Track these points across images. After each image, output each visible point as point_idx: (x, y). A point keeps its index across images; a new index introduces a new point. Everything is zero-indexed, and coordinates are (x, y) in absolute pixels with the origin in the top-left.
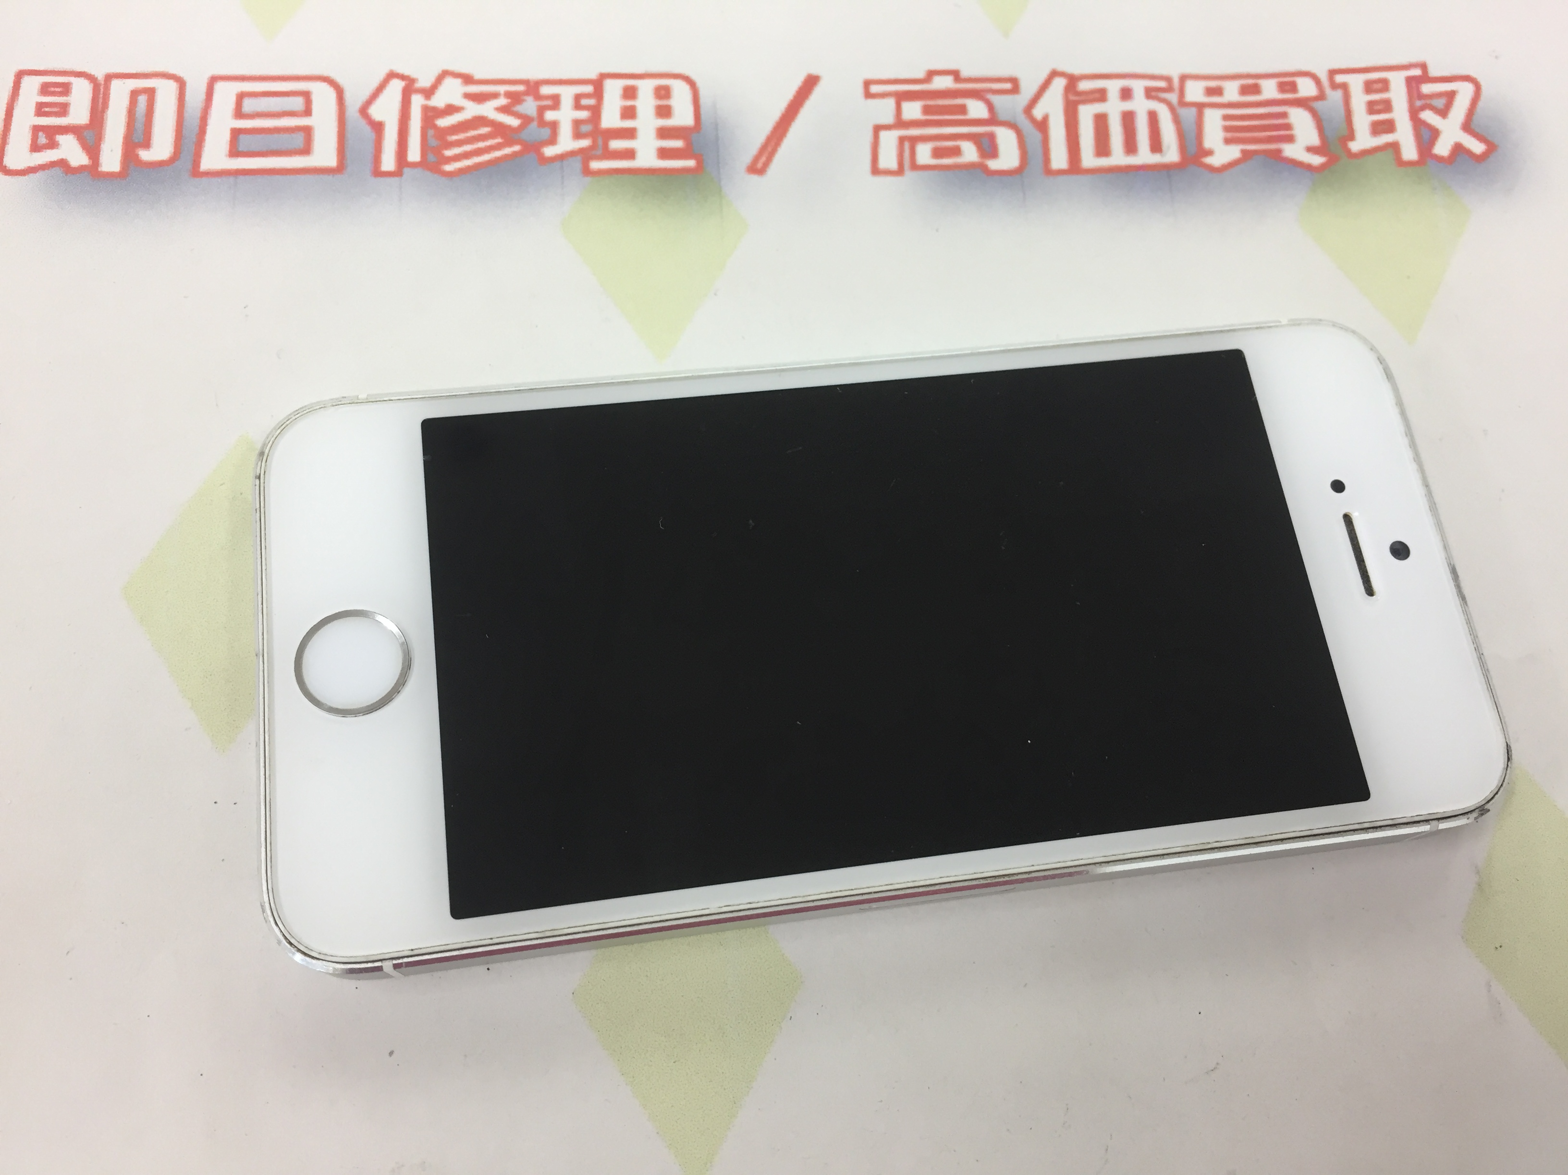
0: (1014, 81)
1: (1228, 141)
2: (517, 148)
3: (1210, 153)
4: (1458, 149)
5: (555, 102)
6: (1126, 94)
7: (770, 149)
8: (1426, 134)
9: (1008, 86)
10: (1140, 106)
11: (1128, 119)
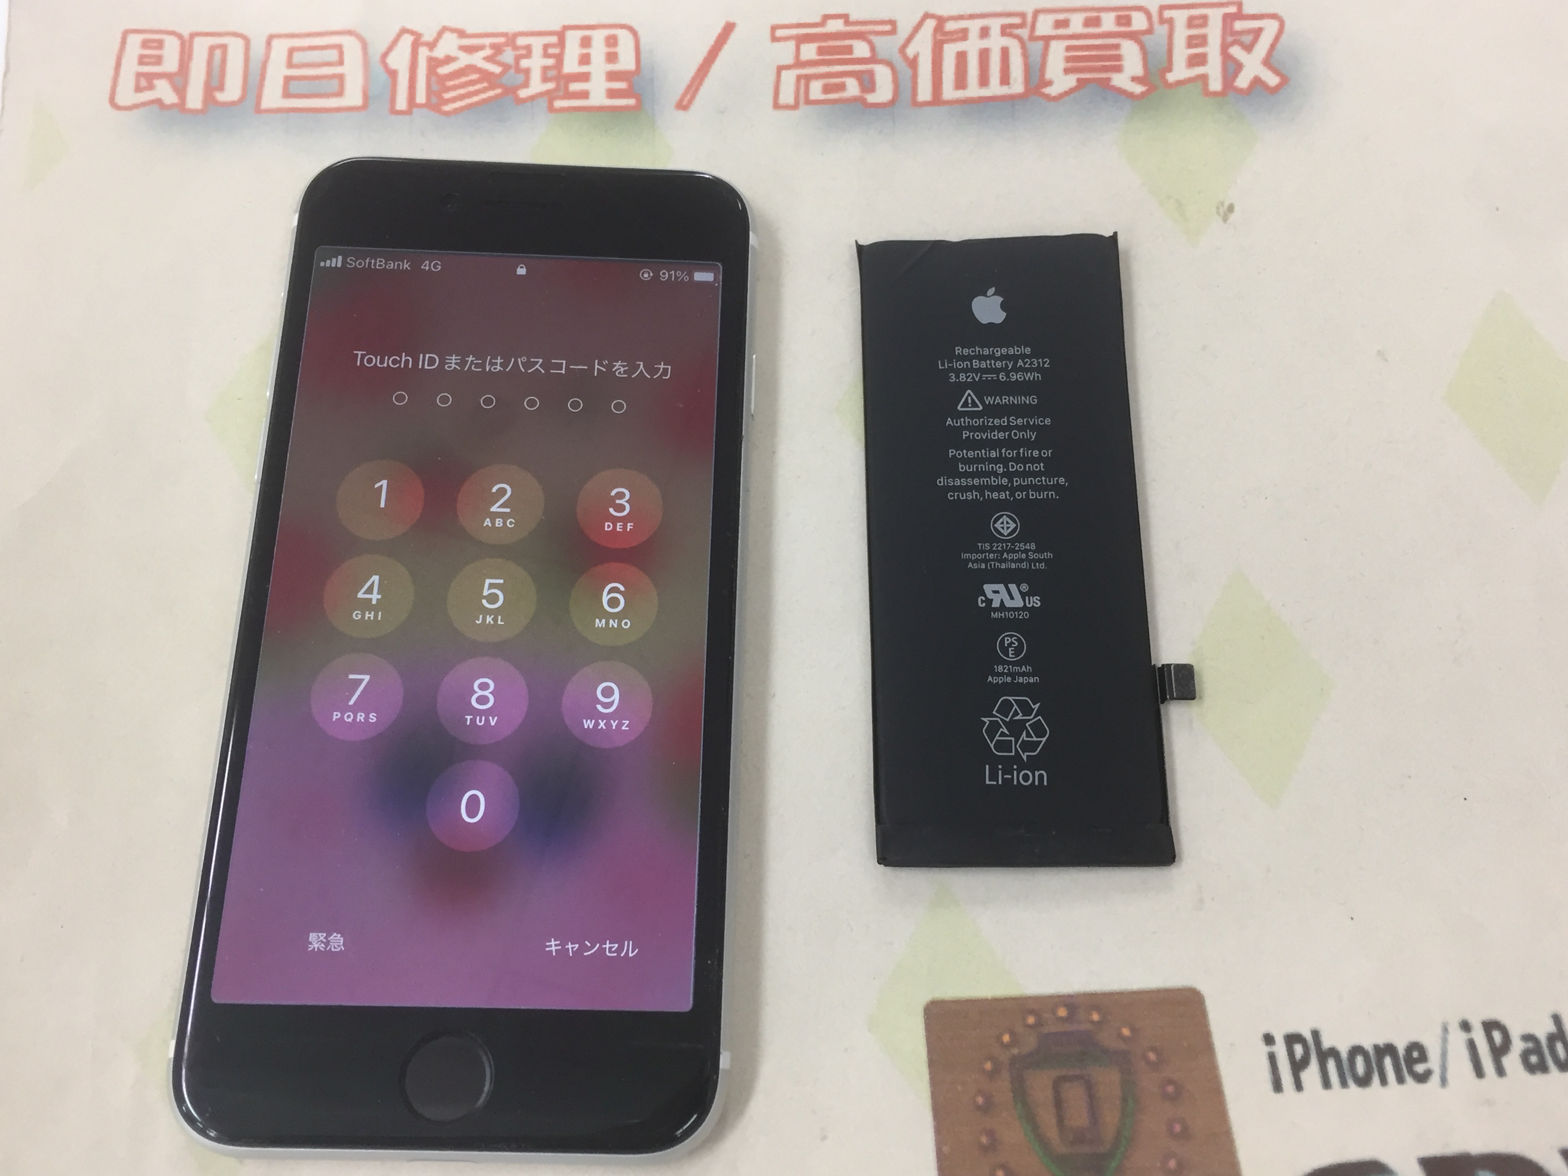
0: (893, 23)
1: (1067, 71)
2: (498, 91)
3: (1050, 83)
4: (1256, 82)
5: (528, 51)
6: (985, 32)
7: (694, 88)
8: (1231, 67)
9: (888, 28)
10: (996, 42)
11: (984, 55)
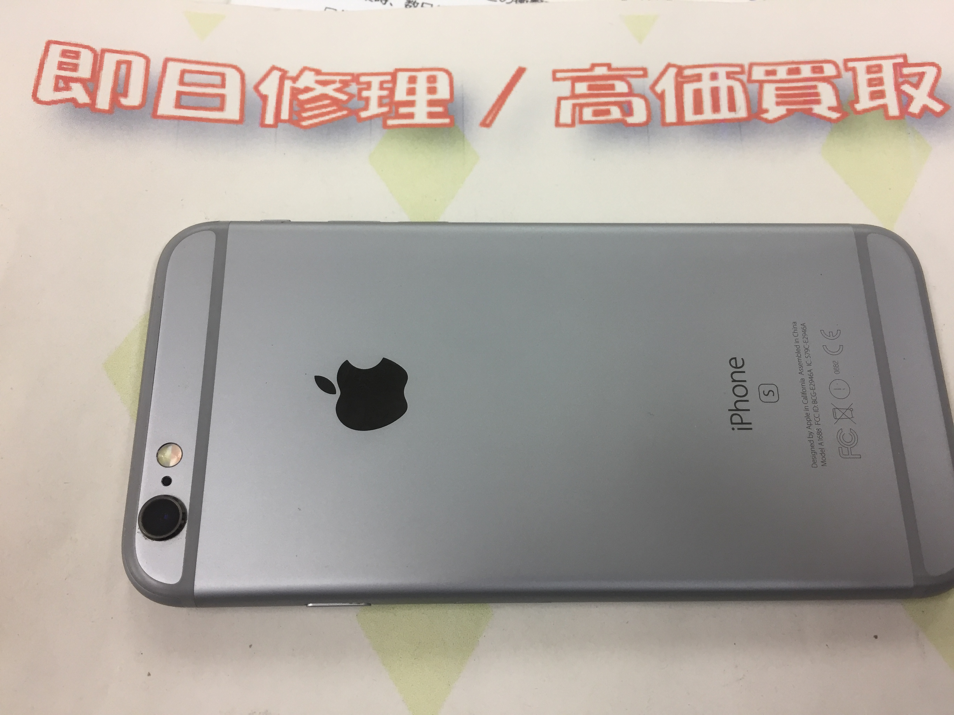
0: (645, 70)
1: (778, 104)
2: (345, 113)
3: (766, 111)
4: (925, 109)
5: (368, 86)
6: (714, 76)
7: (494, 112)
8: (904, 99)
9: (641, 73)
10: (723, 83)
11: (715, 92)
